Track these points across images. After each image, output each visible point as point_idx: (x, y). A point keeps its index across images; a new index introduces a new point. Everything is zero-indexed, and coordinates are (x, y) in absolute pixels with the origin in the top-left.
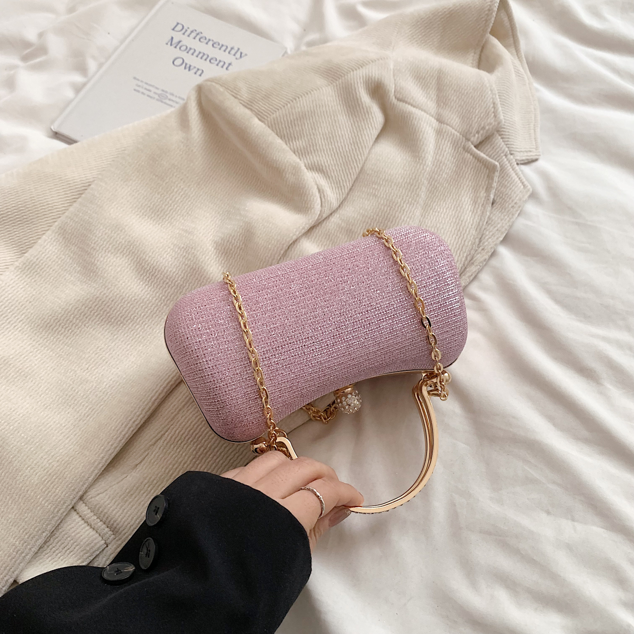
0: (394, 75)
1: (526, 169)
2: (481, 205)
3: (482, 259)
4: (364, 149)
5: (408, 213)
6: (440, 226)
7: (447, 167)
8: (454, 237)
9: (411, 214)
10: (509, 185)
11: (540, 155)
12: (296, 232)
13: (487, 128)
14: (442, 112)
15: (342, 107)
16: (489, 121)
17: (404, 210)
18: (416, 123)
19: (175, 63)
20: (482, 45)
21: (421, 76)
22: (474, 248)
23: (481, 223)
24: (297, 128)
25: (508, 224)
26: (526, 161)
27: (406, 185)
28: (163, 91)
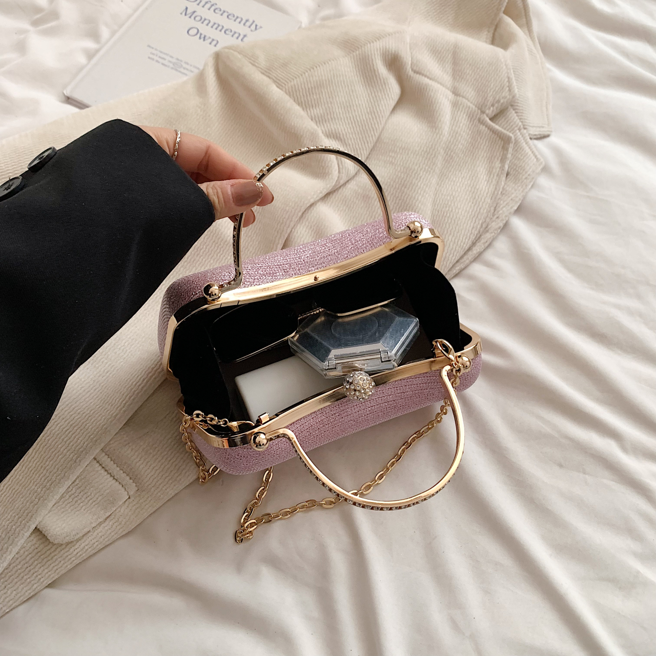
0: (410, 49)
1: (539, 144)
2: (496, 175)
3: (497, 226)
4: (381, 119)
5: (425, 180)
6: (455, 194)
7: (463, 138)
8: (470, 204)
9: (427, 181)
10: (522, 157)
11: (551, 131)
12: (314, 195)
13: (502, 101)
14: (457, 85)
15: (359, 77)
16: (504, 94)
17: (420, 178)
18: (432, 94)
19: (189, 33)
20: (496, 23)
21: (437, 51)
22: (489, 216)
23: (496, 192)
24: (315, 97)
25: (522, 194)
26: (539, 136)
27: (423, 153)
28: (178, 59)
